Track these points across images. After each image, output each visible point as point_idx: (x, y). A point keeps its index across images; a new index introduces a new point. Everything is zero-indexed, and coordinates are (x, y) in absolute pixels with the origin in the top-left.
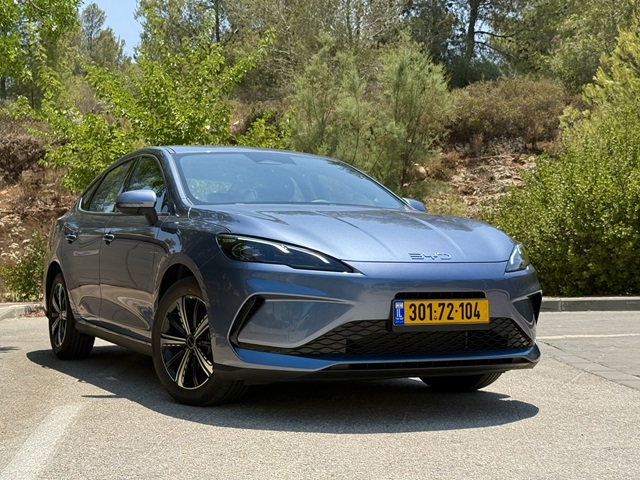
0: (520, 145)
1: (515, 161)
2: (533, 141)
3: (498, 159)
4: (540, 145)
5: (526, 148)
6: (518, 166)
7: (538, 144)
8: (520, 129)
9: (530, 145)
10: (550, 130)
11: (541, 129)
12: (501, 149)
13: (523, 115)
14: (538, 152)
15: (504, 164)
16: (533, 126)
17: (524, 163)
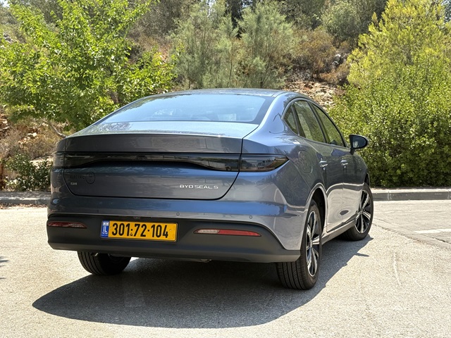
0: (309, 75)
1: (306, 86)
2: (317, 73)
3: (295, 84)
4: (322, 76)
5: (312, 77)
6: (308, 89)
7: (320, 74)
8: (308, 64)
9: (315, 76)
10: (327, 65)
11: (322, 65)
12: (296, 78)
13: (310, 54)
14: (320, 81)
15: (299, 88)
16: (317, 62)
17: (312, 88)
